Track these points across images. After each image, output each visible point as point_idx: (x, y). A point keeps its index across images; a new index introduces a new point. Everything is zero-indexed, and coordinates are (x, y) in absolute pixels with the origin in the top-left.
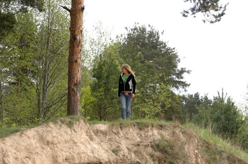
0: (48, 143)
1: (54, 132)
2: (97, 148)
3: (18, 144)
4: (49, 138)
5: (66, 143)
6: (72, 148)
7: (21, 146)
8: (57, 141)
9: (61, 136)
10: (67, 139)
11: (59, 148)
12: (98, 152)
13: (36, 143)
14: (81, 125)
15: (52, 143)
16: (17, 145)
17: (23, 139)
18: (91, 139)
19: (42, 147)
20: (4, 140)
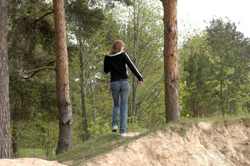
0: (158, 157)
1: (164, 143)
2: (215, 159)
3: (123, 161)
4: (159, 151)
5: (179, 156)
6: (187, 162)
7: (127, 164)
8: (169, 154)
9: (172, 147)
10: (180, 151)
11: (171, 162)
12: (218, 163)
13: (143, 159)
14: (194, 132)
15: (163, 157)
16: (121, 163)
17: (128, 154)
18: (206, 147)
19: (151, 162)
20: (106, 157)
